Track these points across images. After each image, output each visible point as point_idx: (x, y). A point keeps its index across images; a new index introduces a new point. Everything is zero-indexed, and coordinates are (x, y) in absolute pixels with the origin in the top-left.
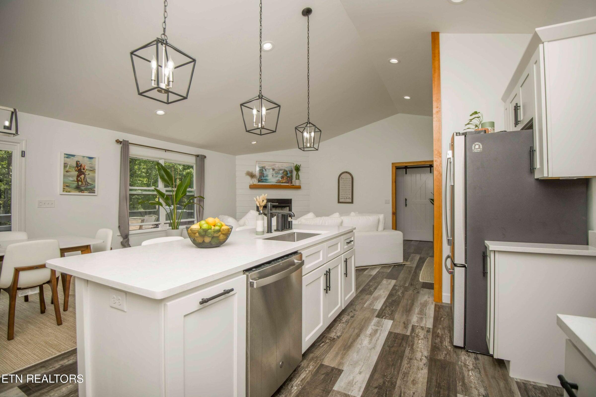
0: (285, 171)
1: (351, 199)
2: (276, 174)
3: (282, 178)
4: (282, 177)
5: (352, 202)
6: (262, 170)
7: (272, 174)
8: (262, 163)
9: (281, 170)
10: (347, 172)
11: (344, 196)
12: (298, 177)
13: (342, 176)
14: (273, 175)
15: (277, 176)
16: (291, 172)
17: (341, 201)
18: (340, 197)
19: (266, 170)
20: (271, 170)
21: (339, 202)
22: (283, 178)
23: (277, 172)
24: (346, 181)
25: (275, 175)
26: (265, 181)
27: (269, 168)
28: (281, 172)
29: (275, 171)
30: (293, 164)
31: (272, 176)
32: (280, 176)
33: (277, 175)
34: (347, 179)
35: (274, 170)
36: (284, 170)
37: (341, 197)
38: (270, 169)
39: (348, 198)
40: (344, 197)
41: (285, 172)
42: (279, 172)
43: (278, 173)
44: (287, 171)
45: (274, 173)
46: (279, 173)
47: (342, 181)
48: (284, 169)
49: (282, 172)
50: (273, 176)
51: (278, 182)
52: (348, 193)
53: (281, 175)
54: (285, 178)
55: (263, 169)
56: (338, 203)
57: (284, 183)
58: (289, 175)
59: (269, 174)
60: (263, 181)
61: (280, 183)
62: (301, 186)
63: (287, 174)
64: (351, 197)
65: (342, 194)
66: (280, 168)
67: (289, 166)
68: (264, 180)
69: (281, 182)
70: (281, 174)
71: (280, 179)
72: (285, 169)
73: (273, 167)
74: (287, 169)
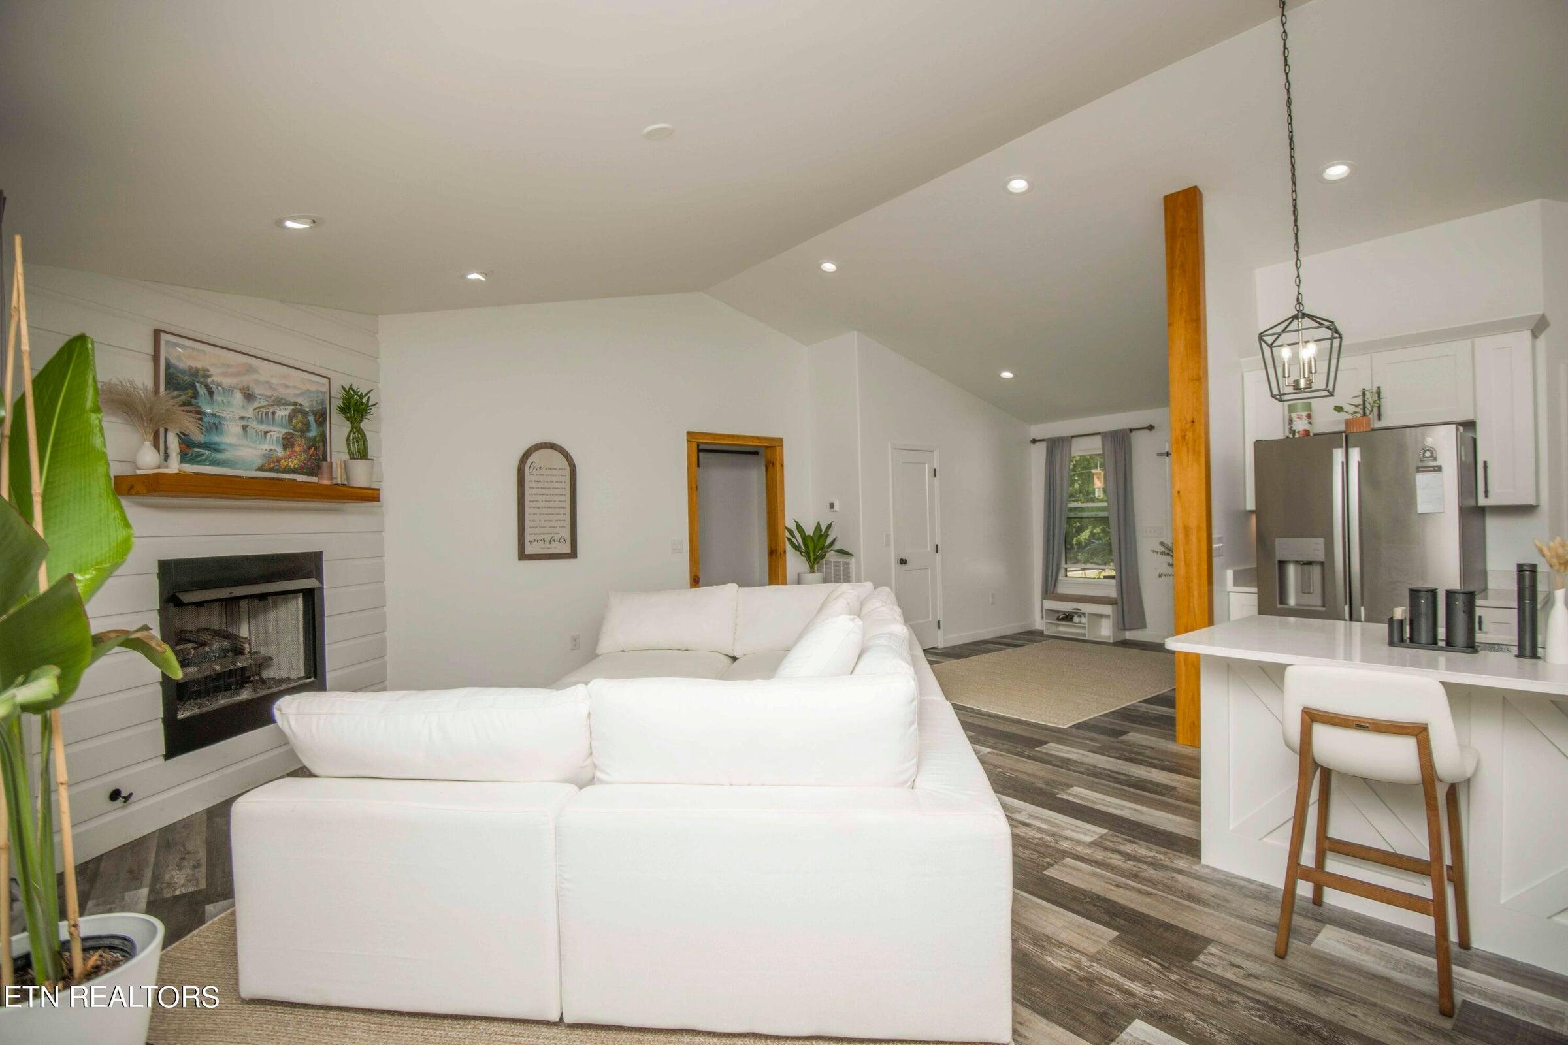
0: (298, 410)
1: (569, 542)
2: (262, 422)
3: (285, 447)
4: (287, 442)
5: (573, 554)
6: (193, 386)
7: (243, 418)
8: (193, 349)
9: (279, 402)
10: (552, 446)
11: (542, 531)
12: (360, 449)
13: (534, 457)
14: (245, 423)
15: (266, 433)
16: (321, 417)
17: (529, 550)
18: (528, 538)
19: (211, 393)
20: (238, 397)
21: (523, 556)
22: (292, 445)
23: (264, 411)
24: (548, 478)
25: (254, 424)
26: (208, 453)
27: (227, 381)
28: (283, 412)
29: (256, 405)
30: (325, 381)
31: (240, 430)
32: (278, 432)
33: (264, 428)
34: (555, 472)
35: (249, 396)
36: (295, 404)
37: (532, 538)
38: (229, 391)
39: (557, 537)
40: (542, 537)
41: (300, 417)
42: (274, 413)
43: (270, 414)
44: (305, 414)
45: (249, 413)
46: (273, 419)
47: (532, 478)
48: (293, 400)
49: (287, 413)
50: (245, 428)
51: (267, 466)
52: (557, 521)
53: (284, 431)
54: (297, 449)
55: (198, 385)
56: (520, 559)
57: (294, 471)
58: (312, 434)
59: (224, 418)
60: (198, 455)
61: (277, 471)
62: (378, 490)
63: (307, 425)
64: (568, 536)
65: (534, 524)
66: (275, 390)
67: (313, 388)
68: (203, 451)
69: (283, 463)
70: (282, 426)
71: (280, 452)
72: (299, 401)
73: (245, 380)
74: (306, 404)
